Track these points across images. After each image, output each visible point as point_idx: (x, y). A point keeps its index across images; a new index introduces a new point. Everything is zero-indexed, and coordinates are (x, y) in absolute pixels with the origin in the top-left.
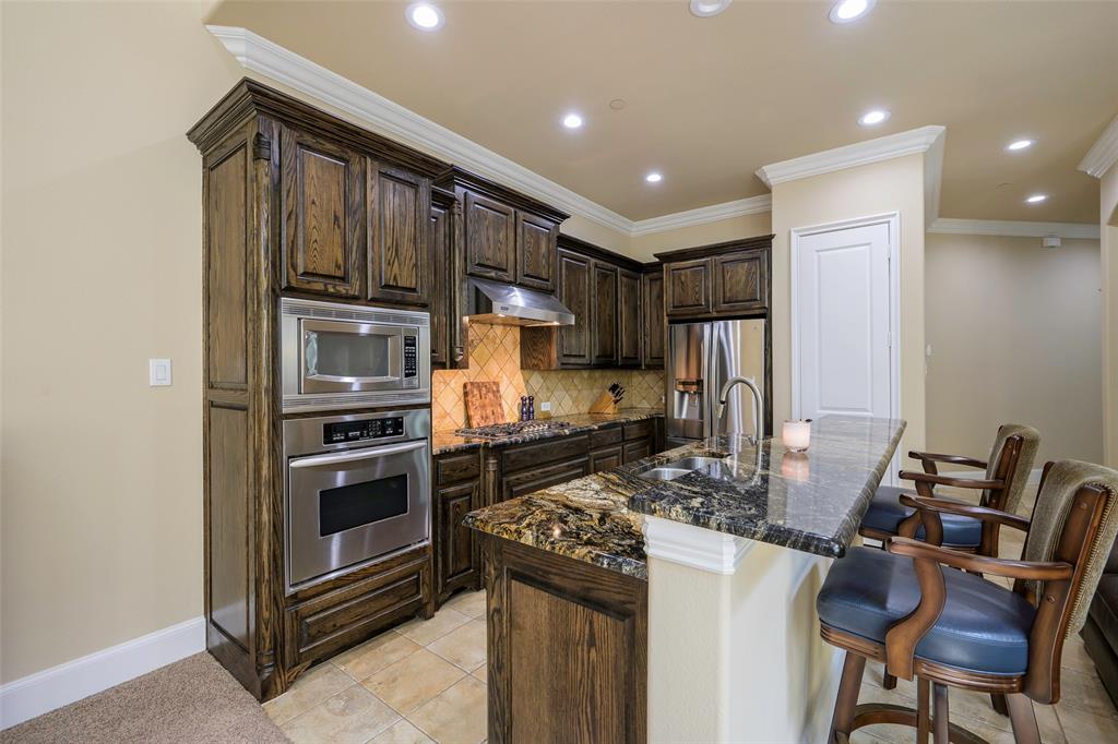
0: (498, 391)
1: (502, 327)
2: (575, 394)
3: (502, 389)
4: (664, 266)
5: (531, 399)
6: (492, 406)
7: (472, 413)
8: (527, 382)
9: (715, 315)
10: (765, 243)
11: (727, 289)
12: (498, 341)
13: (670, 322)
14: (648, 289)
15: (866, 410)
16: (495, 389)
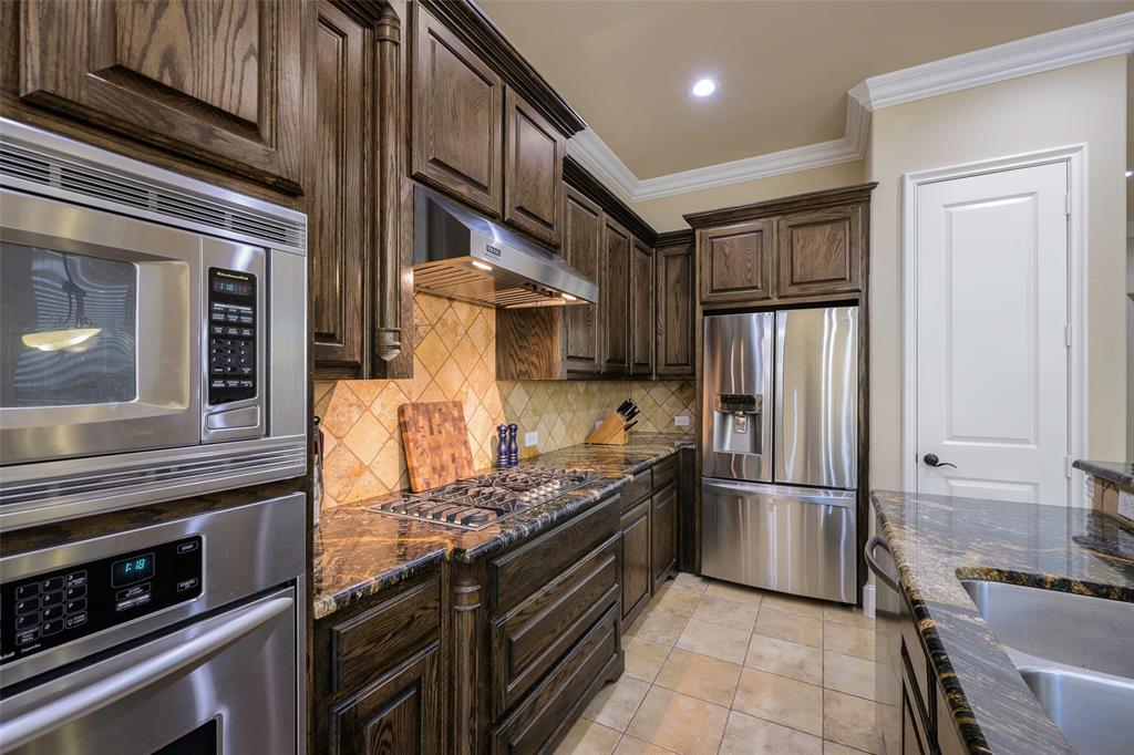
0: (462, 418)
1: (467, 307)
2: (568, 416)
3: (467, 414)
4: (697, 233)
5: (512, 429)
6: (451, 445)
7: (414, 462)
8: (505, 400)
9: (775, 301)
10: (859, 196)
11: (797, 263)
12: (461, 331)
13: (706, 313)
14: (662, 269)
15: (1025, 441)
16: (456, 414)
